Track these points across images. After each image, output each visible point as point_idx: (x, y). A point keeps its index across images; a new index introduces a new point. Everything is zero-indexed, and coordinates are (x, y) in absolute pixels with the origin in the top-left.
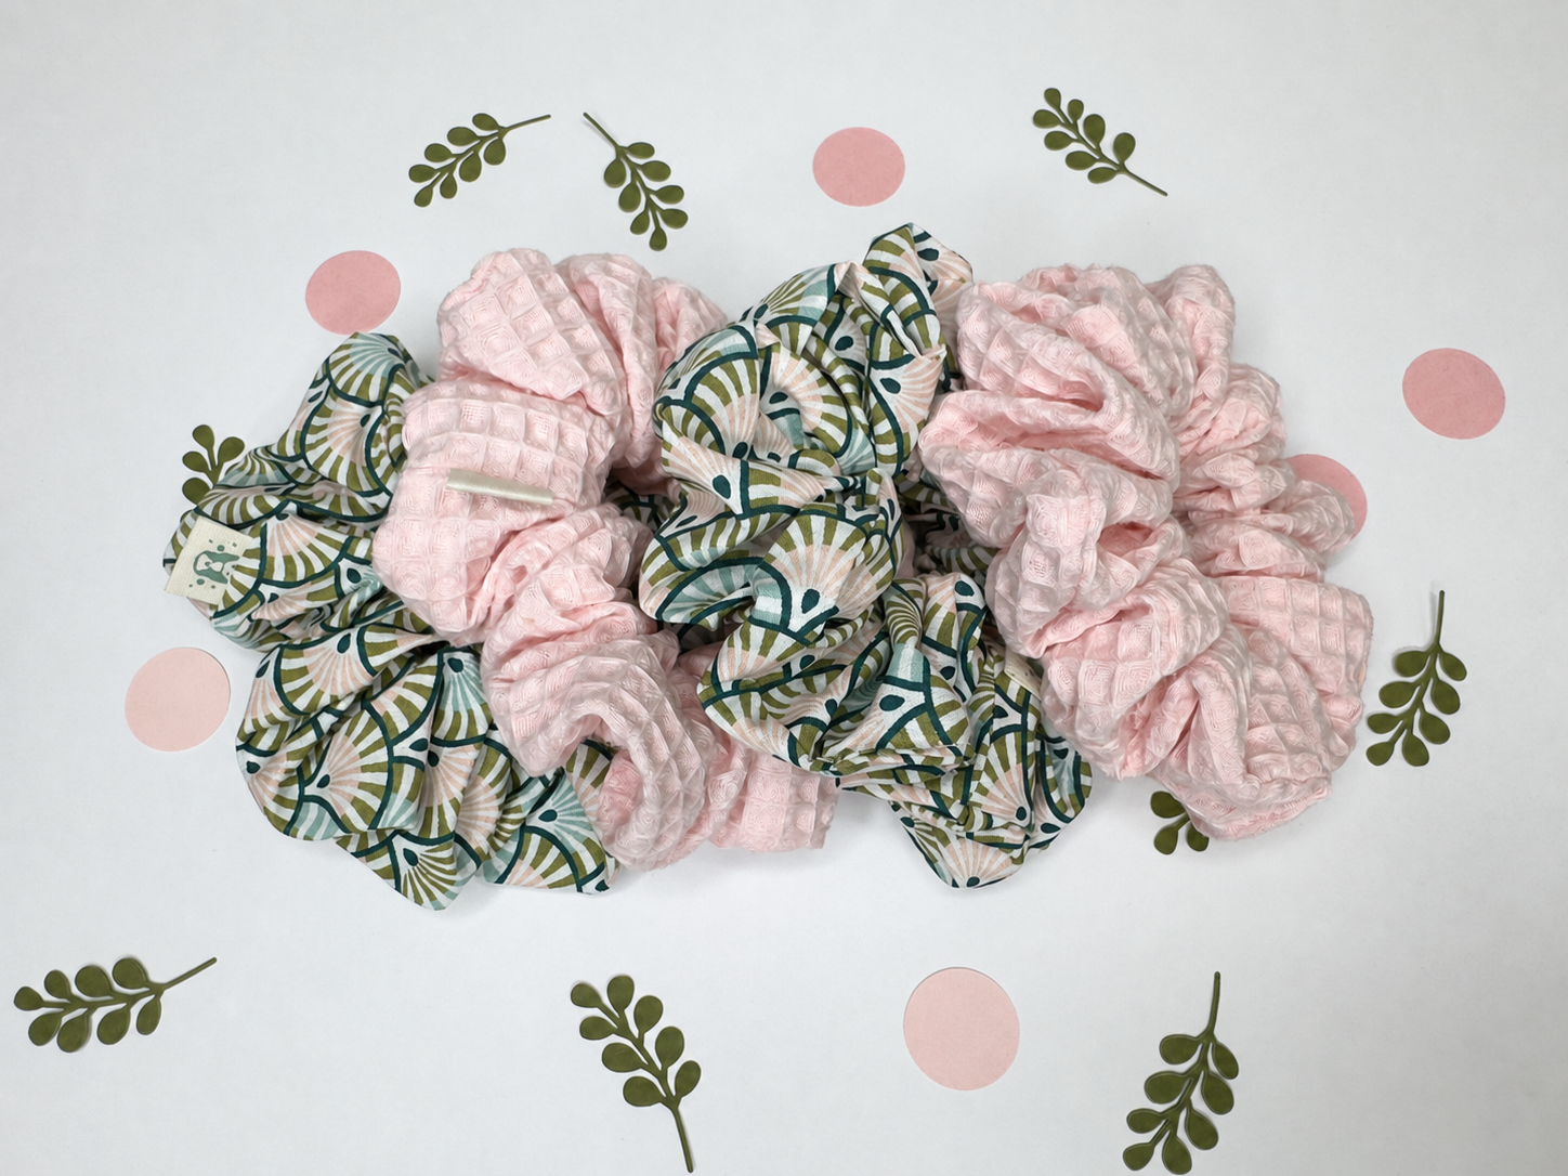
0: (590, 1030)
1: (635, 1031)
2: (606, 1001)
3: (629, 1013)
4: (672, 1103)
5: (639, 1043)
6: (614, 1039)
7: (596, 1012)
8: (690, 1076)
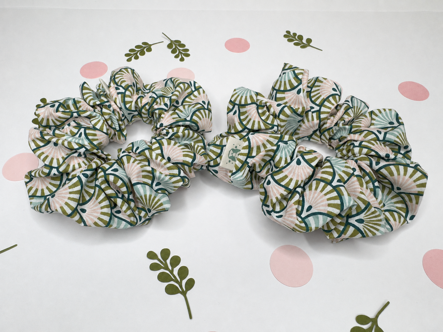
0: (153, 267)
1: (170, 268)
2: (160, 257)
3: (168, 261)
4: (184, 293)
5: (172, 272)
6: (162, 270)
7: (156, 261)
8: (191, 284)
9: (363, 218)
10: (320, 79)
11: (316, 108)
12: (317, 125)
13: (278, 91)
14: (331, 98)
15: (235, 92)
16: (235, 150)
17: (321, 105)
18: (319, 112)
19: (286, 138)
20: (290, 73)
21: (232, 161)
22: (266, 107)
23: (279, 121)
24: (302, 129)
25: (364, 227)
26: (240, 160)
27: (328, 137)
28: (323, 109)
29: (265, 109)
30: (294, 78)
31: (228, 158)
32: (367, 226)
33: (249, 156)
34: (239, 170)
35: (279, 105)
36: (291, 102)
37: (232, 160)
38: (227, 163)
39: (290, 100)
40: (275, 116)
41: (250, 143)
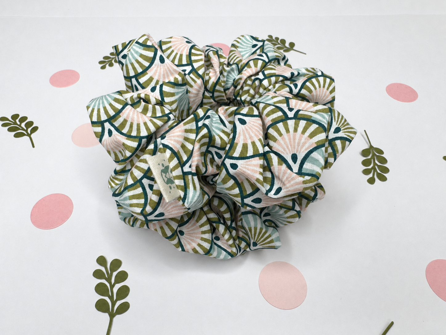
9: (337, 126)
10: (164, 40)
11: (188, 69)
12: (202, 85)
13: (137, 76)
14: (193, 51)
15: (90, 109)
16: (165, 170)
17: (190, 63)
18: (194, 71)
19: (201, 112)
20: (134, 47)
21: (172, 186)
22: (142, 101)
23: (167, 106)
24: (192, 100)
25: (344, 133)
26: (178, 177)
27: (222, 89)
28: (196, 65)
29: (143, 104)
30: (144, 49)
31: (166, 184)
32: (346, 130)
33: (182, 164)
34: (185, 188)
35: (153, 90)
36: (162, 77)
37: (172, 184)
38: (170, 192)
39: (159, 76)
40: (161, 103)
41: (171, 149)
